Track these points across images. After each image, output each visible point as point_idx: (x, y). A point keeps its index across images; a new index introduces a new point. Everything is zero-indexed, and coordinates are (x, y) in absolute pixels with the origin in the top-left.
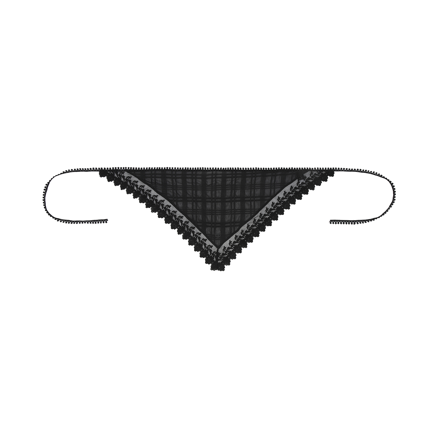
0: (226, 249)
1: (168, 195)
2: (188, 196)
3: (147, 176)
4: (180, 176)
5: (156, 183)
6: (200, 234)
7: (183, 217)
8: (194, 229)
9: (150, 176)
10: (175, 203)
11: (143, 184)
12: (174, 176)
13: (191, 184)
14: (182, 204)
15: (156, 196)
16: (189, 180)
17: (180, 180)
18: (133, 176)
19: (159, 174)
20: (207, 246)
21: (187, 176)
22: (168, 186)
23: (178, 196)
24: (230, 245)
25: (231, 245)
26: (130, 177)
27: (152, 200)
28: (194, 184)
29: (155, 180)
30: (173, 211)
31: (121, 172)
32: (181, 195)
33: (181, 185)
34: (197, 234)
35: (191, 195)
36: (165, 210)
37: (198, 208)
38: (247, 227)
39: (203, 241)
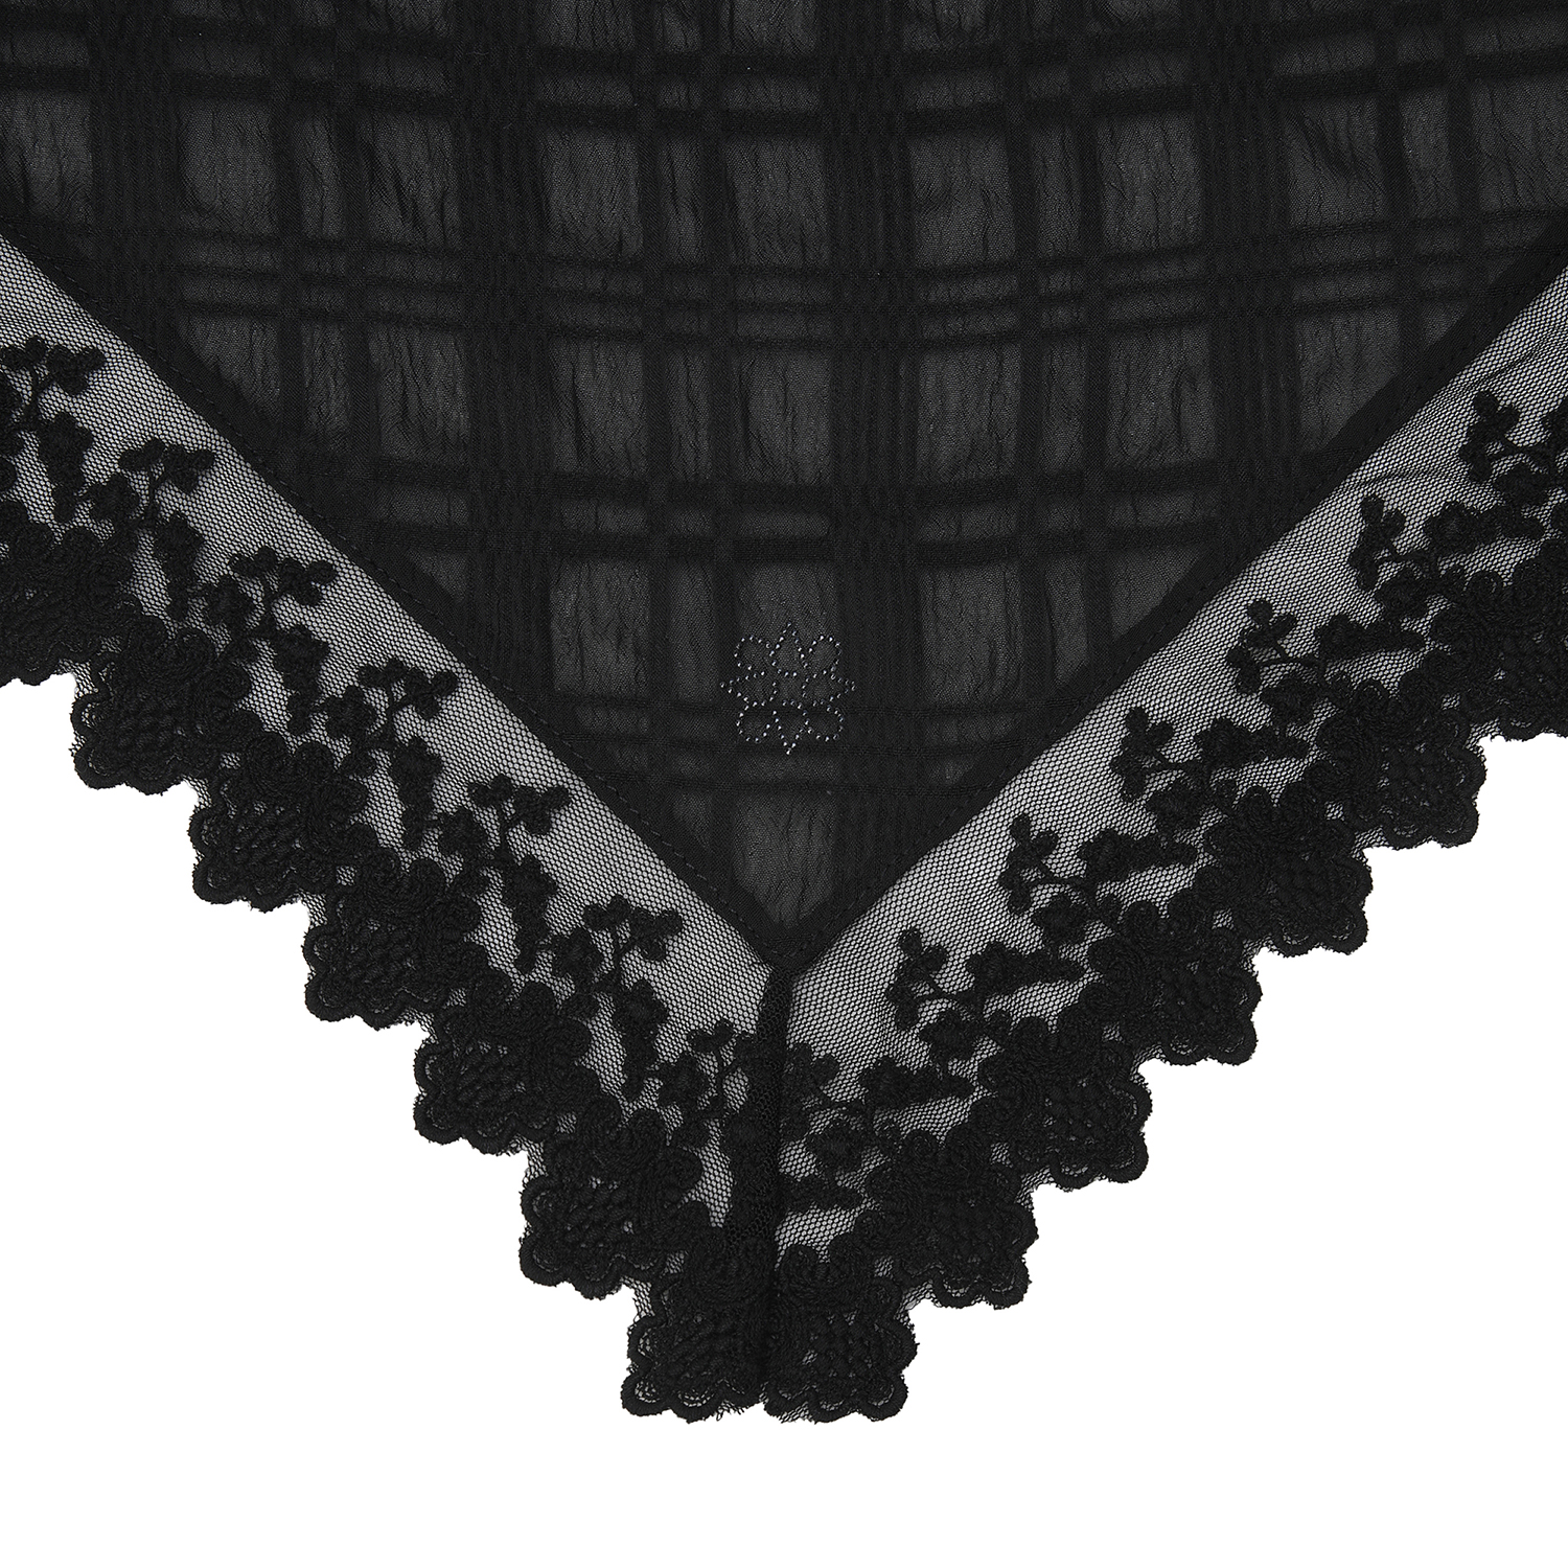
0: (955, 977)
6: (429, 693)
8: (311, 599)
20: (562, 917)
24: (1018, 901)
25: (1043, 896)
34: (377, 699)
37: (389, 221)
38: (1363, 562)
39: (488, 819)
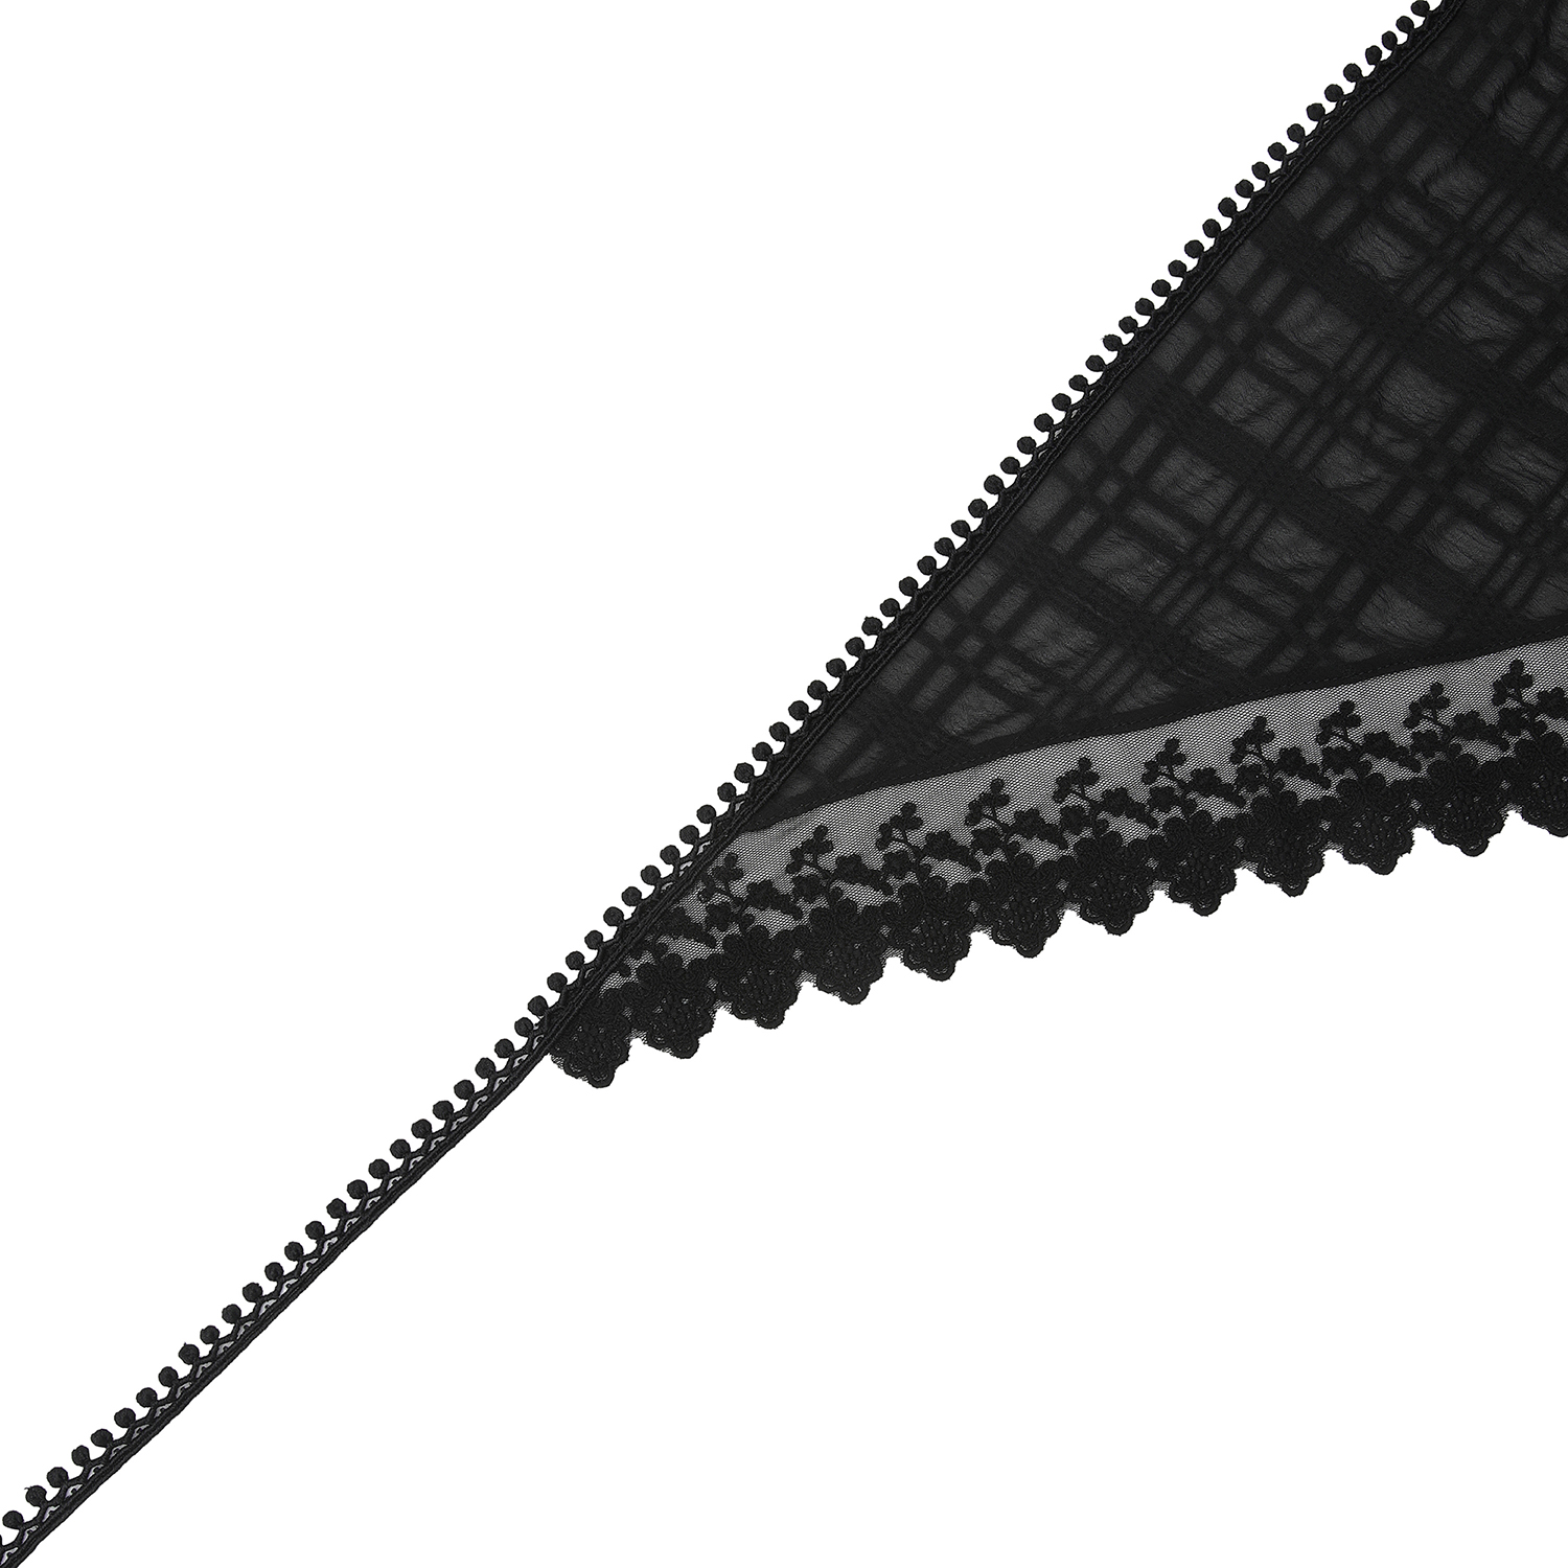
1: (1241, 658)
2: (1367, 502)
3: (929, 694)
4: (1148, 442)
5: (1047, 675)
7: (1517, 666)
9: (945, 675)
10: (1349, 651)
11: (973, 783)
12: (1110, 490)
13: (1285, 409)
14: (1400, 604)
15: (1171, 755)
16: (1242, 396)
17: (1182, 472)
18: (825, 815)
19: (994, 596)
21: (1197, 382)
22: (1161, 601)
23: (1308, 582)
26: (820, 842)
27: (1176, 812)
28: (1306, 382)
29: (1023, 660)
30: (1403, 713)
31: (708, 881)
32: (1313, 552)
33: (1223, 490)
35: (1372, 471)
36: (1350, 774)
